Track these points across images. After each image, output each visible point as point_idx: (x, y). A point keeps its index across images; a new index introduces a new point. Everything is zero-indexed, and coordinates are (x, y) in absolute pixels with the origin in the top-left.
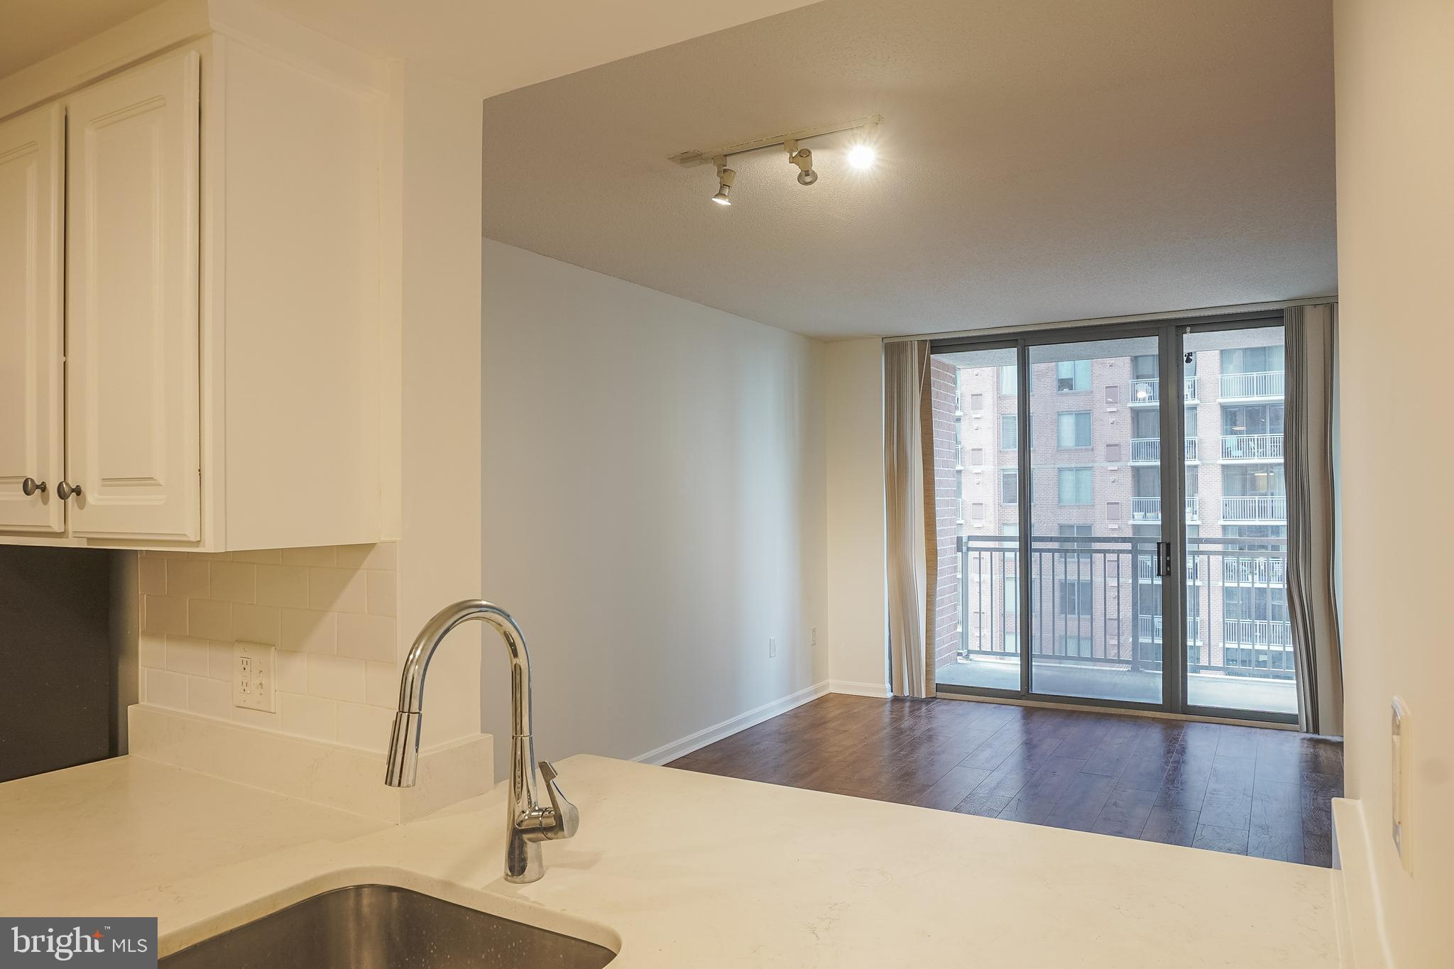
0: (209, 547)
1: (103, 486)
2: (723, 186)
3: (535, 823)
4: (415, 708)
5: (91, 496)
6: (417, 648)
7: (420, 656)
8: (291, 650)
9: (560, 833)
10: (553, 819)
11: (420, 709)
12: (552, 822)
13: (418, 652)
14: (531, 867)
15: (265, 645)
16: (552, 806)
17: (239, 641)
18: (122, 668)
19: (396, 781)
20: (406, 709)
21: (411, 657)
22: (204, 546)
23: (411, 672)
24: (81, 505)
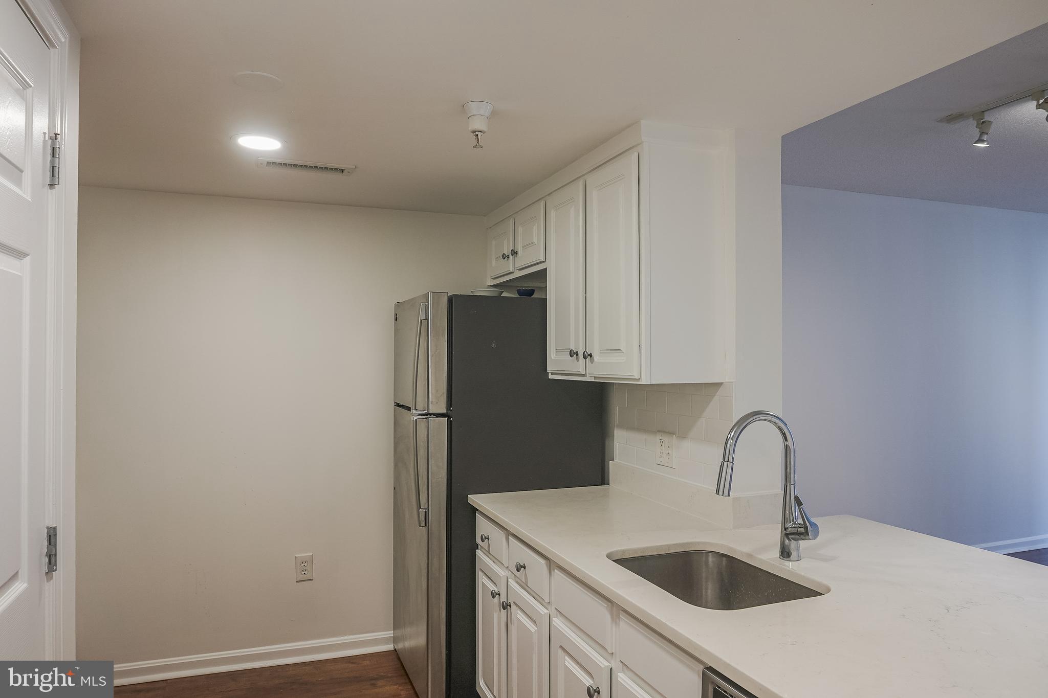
0: (644, 382)
1: (601, 353)
2: (982, 133)
3: (794, 530)
4: (731, 460)
5: (596, 358)
6: (732, 431)
7: (733, 436)
8: (683, 436)
9: (807, 538)
10: (803, 529)
11: (733, 460)
12: (802, 530)
13: (732, 434)
14: (794, 554)
15: (672, 433)
16: (802, 523)
17: (659, 431)
18: (607, 443)
19: (721, 493)
20: (726, 459)
21: (729, 436)
22: (641, 381)
23: (729, 443)
24: (592, 362)
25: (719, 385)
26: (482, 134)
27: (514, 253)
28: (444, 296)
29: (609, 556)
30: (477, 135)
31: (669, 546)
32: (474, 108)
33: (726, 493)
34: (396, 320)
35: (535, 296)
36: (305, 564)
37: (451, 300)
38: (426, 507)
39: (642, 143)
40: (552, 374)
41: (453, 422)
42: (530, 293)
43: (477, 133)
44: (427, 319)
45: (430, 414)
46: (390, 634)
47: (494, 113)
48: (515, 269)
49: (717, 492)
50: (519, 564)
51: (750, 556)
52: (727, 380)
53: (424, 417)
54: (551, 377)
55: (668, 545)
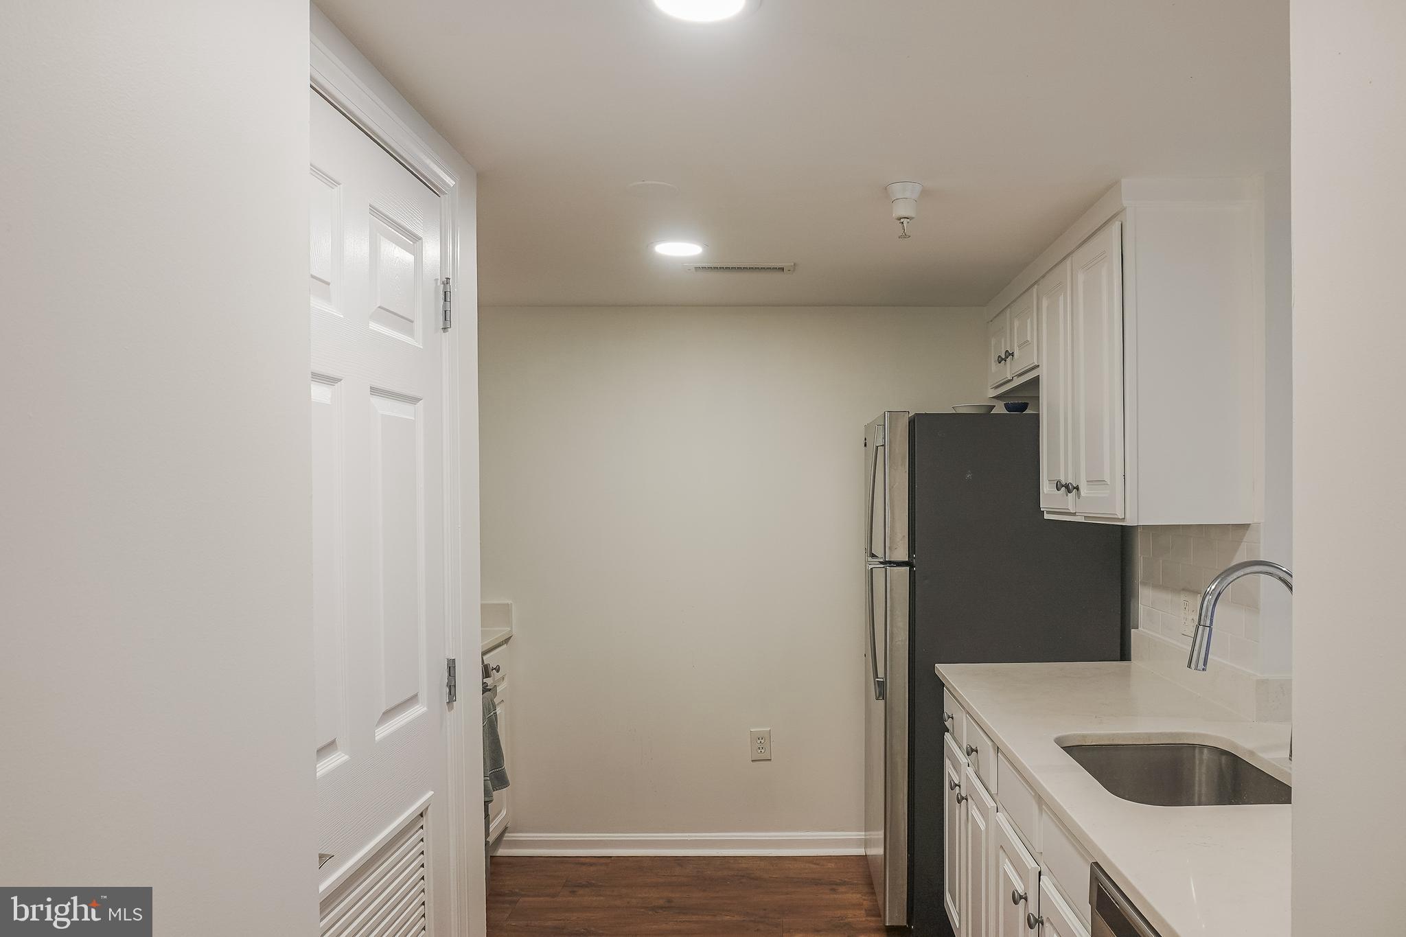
1: (1088, 485)
4: (1208, 623)
5: (1083, 491)
11: (1211, 624)
13: (1213, 587)
15: (1196, 593)
17: (1183, 590)
19: (1193, 666)
20: (1202, 623)
22: (1126, 521)
23: (1207, 600)
24: (1079, 495)
25: (1245, 527)
26: (908, 220)
27: (1009, 354)
28: (904, 416)
29: (1058, 741)
30: (902, 223)
31: (1150, 735)
32: (897, 190)
33: (1201, 665)
34: (865, 445)
35: (1027, 411)
36: (761, 740)
37: (912, 422)
38: (883, 676)
39: (1124, 209)
40: (1048, 512)
41: (916, 572)
42: (1023, 407)
43: (902, 220)
44: (884, 445)
45: (890, 562)
46: (861, 835)
47: (925, 193)
48: (1012, 375)
49: (1189, 666)
50: (970, 746)
51: (1252, 753)
52: (1255, 521)
53: (882, 566)
54: (1046, 516)
55: (1147, 733)
